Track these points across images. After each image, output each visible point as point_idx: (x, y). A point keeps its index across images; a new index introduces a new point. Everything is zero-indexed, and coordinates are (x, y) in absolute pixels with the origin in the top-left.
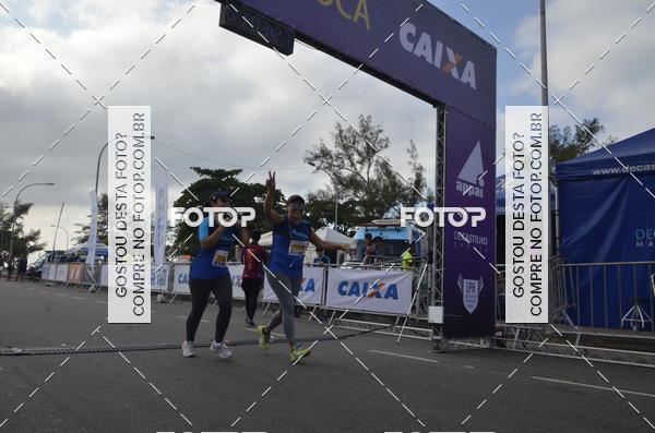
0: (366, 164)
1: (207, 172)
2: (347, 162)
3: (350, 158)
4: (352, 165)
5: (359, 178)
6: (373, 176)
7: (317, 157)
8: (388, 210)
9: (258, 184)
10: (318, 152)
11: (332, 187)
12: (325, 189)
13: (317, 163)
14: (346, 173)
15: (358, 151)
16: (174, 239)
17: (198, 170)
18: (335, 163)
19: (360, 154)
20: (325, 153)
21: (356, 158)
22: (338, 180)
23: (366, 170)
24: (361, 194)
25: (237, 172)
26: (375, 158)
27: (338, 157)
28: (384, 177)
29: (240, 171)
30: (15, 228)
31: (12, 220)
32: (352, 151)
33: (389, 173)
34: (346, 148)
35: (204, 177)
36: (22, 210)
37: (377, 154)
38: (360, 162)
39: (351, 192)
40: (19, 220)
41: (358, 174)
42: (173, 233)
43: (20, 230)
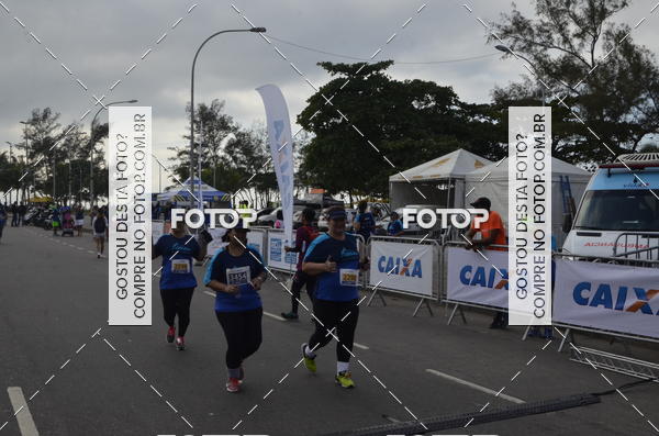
0: (589, 38)
1: (341, 68)
2: (556, 36)
3: (561, 29)
4: (566, 40)
5: (577, 62)
6: (601, 55)
7: (507, 33)
8: (627, 111)
9: (417, 82)
10: (509, 24)
11: (533, 78)
12: (520, 81)
13: (507, 42)
14: (555, 55)
15: (574, 17)
16: (299, 162)
17: (328, 66)
18: (537, 40)
19: (578, 22)
20: (520, 25)
21: (572, 28)
22: (544, 67)
23: (588, 48)
24: (580, 86)
25: (385, 65)
26: (604, 27)
27: (541, 30)
28: (621, 57)
29: (391, 62)
30: (95, 156)
31: (90, 146)
32: (565, 18)
33: (628, 49)
34: (554, 13)
35: (338, 76)
36: (101, 132)
37: (609, 20)
38: (577, 35)
39: (564, 84)
40: (98, 146)
41: (576, 55)
42: (297, 154)
43: (100, 159)
